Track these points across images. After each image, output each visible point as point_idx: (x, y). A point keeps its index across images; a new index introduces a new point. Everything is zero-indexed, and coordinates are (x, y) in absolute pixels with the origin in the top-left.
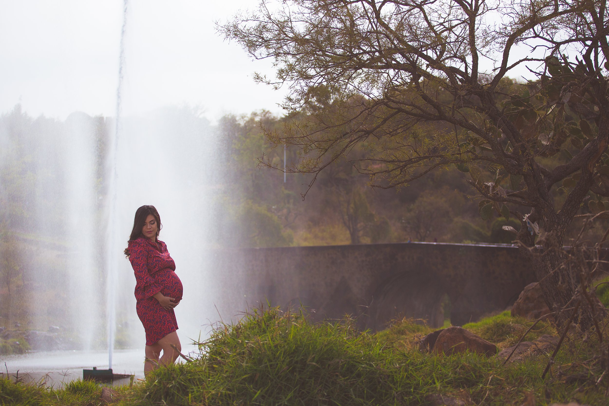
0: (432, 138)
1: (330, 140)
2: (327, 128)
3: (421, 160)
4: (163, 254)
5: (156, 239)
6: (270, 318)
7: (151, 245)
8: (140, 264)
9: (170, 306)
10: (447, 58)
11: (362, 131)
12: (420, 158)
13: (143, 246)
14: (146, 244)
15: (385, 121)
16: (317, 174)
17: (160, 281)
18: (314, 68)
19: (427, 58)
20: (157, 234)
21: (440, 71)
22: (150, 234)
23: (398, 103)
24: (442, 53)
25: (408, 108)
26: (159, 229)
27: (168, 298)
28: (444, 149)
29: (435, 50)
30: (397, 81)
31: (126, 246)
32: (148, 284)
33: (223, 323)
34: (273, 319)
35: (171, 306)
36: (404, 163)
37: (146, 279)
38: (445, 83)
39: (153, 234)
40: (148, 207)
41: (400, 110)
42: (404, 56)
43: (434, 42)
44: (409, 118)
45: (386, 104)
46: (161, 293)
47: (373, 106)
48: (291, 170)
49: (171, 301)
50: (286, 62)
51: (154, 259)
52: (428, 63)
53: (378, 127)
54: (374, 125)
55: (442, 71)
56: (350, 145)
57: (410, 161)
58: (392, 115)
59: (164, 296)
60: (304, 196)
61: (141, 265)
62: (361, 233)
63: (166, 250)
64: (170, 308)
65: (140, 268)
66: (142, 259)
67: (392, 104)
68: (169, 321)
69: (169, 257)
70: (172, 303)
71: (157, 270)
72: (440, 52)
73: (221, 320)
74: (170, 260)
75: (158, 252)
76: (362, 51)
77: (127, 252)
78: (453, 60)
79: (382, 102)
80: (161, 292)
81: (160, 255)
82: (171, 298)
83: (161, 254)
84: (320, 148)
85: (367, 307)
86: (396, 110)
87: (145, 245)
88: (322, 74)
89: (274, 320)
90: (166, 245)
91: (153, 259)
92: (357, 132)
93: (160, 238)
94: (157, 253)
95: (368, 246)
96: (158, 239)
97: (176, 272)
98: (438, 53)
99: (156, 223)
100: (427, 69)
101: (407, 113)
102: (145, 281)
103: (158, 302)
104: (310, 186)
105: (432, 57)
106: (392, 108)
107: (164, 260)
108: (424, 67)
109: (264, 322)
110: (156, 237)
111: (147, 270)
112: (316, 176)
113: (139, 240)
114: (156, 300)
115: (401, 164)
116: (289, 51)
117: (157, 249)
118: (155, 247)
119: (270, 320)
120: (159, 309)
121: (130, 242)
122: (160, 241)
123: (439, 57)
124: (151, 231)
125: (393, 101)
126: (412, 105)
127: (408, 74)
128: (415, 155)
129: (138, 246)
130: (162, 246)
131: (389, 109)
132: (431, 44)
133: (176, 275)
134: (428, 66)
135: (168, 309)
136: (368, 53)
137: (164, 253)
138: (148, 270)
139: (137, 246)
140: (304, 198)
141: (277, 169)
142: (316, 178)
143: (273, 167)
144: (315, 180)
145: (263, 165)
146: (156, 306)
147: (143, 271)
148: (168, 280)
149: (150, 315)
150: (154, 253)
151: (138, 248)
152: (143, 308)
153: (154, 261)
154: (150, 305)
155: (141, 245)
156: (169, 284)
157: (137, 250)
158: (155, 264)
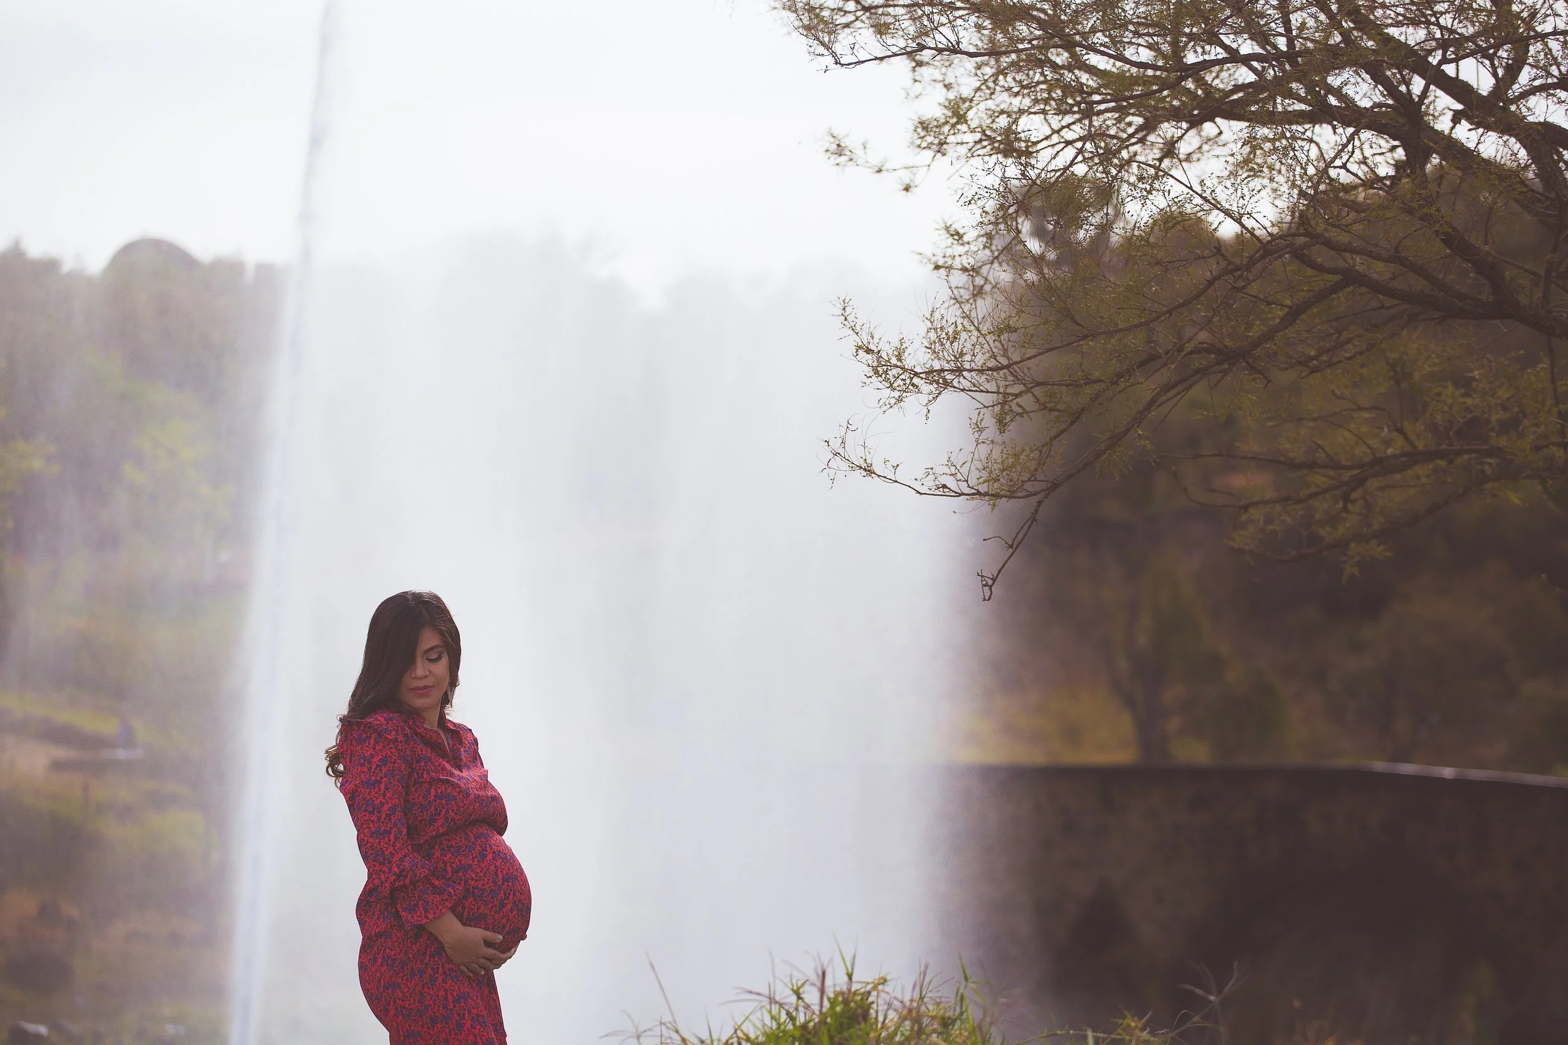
0: (1466, 385)
1: (1089, 381)
2: (1085, 337)
3: (1416, 463)
4: (465, 774)
5: (442, 716)
6: (850, 1018)
7: (422, 737)
8: (382, 804)
9: (483, 961)
10: (1533, 91)
11: (1208, 351)
12: (1414, 457)
13: (395, 741)
14: (406, 735)
15: (1294, 314)
16: (1039, 503)
17: (449, 869)
18: (1044, 112)
19: (1458, 89)
20: (446, 700)
21: (1505, 138)
22: (422, 696)
23: (1345, 251)
24: (1513, 71)
25: (1380, 271)
26: (453, 682)
27: (476, 933)
28: (1510, 426)
29: (1491, 58)
30: (1348, 171)
31: (331, 739)
32: (407, 881)
33: (677, 1032)
34: (859, 1023)
35: (488, 963)
36: (1355, 472)
37: (402, 860)
38: (1523, 183)
39: (436, 696)
40: (418, 597)
41: (1350, 278)
42: (1378, 78)
43: (1486, 31)
44: (1383, 307)
45: (1299, 255)
46: (454, 912)
47: (1252, 262)
48: (944, 486)
49: (488, 944)
50: (948, 87)
51: (433, 791)
52: (1460, 107)
53: (1268, 337)
54: (1254, 332)
55: (1513, 140)
56: (1163, 399)
57: (1380, 466)
58: (1322, 296)
59: (464, 924)
60: (990, 582)
61: (386, 808)
62: (1174, 724)
63: (476, 759)
64: (484, 969)
65: (379, 820)
66: (387, 788)
67: (1320, 255)
68: (478, 1015)
69: (485, 784)
70: (491, 951)
71: (441, 830)
72: (1508, 68)
73: (671, 1019)
74: (489, 793)
75: (447, 765)
76: (1222, 54)
77: (334, 758)
78: (1555, 99)
79: (1287, 246)
80: (453, 910)
81: (452, 775)
82: (489, 935)
83: (457, 772)
84: (1051, 410)
85: (1212, 998)
86: (1339, 277)
87: (401, 738)
88: (1069, 135)
89: (863, 1025)
90: (476, 741)
91: (429, 791)
92: (1191, 353)
93: (458, 712)
94: (443, 769)
95: (1196, 774)
96: (448, 717)
97: (510, 838)
98: (1500, 72)
99: (445, 661)
100: (1453, 128)
101: (1377, 288)
102: (396, 869)
103: (441, 946)
104: (1011, 546)
105: (1475, 86)
106: (1321, 269)
107: (468, 795)
108: (1443, 125)
109: (829, 1031)
110: (443, 708)
111: (405, 831)
112: (1036, 511)
113: (378, 719)
114: (434, 939)
115: (1347, 476)
116: (958, 43)
117: (444, 755)
118: (436, 746)
119: (850, 1027)
120: (445, 973)
121: (347, 724)
122: (455, 724)
123: (1503, 84)
124: (426, 687)
125: (1328, 244)
126: (1396, 257)
127: (1384, 143)
128: (1398, 446)
129: (376, 742)
130: (461, 743)
131: (1309, 272)
132: (1477, 35)
133: (510, 850)
134: (1456, 118)
135: (476, 974)
136: (1246, 60)
137: (469, 768)
138: (409, 828)
139: (372, 741)
140: (991, 589)
141: (896, 481)
142: (1037, 517)
143: (879, 476)
144: (1032, 524)
145: (844, 465)
146: (432, 960)
147: (391, 833)
148: (480, 867)
149: (408, 994)
150: (433, 768)
151: (375, 748)
152: (385, 968)
153: (432, 798)
154: (411, 956)
155: (387, 736)
156: (483, 880)
157: (372, 756)
158: (433, 808)
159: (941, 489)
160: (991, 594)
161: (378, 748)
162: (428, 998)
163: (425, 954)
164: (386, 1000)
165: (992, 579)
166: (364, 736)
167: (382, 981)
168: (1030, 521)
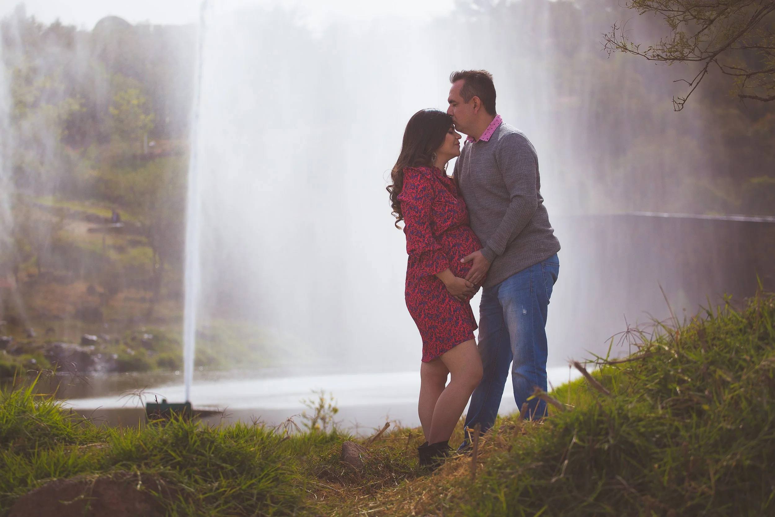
13: (430, 180)
27: (461, 281)
49: (466, 286)
60: (683, 102)
82: (467, 282)
104: (692, 84)
129: (421, 178)
140: (683, 105)
141: (638, 54)
142: (707, 70)
143: (630, 51)
144: (704, 73)
145: (614, 46)
146: (443, 291)
147: (425, 224)
148: (466, 244)
149: (431, 307)
150: (447, 195)
151: (420, 182)
152: (419, 294)
153: (447, 210)
154: (432, 288)
155: (427, 176)
156: (467, 251)
157: (419, 185)
158: (446, 215)
159: (657, 57)
160: (683, 108)
161: (422, 181)
162: (441, 309)
163: (439, 288)
164: (420, 310)
165: (683, 100)
166: (414, 174)
167: (418, 301)
168: (704, 71)
